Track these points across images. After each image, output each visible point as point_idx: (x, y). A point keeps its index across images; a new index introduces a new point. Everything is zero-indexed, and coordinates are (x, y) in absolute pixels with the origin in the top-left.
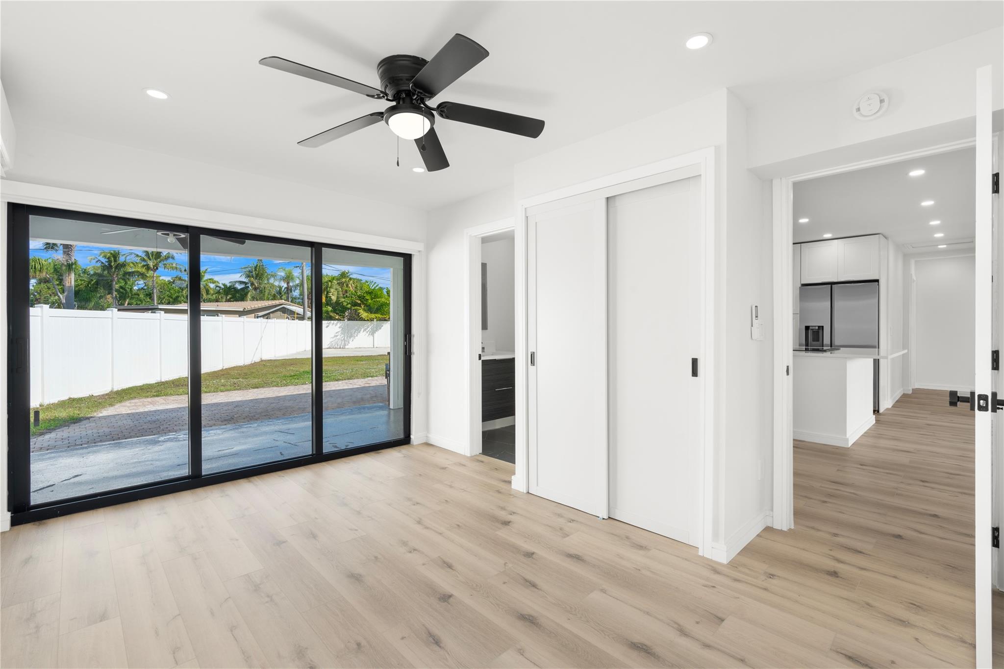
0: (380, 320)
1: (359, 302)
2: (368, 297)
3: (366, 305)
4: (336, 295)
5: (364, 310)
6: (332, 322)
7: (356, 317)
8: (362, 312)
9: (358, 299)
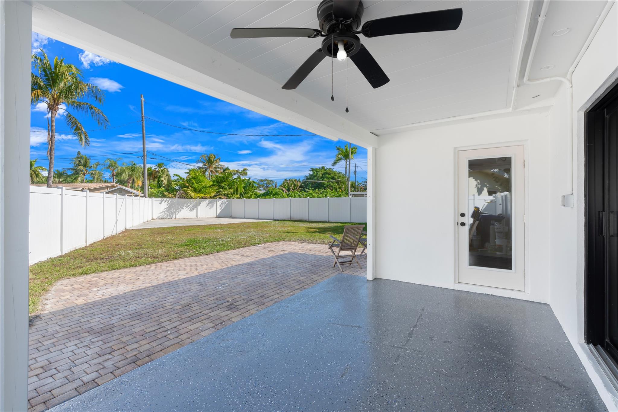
0: (202, 198)
1: (188, 185)
2: (194, 181)
3: (192, 187)
4: (167, 180)
5: (191, 191)
6: (165, 199)
7: (184, 196)
8: (190, 192)
9: (186, 183)
